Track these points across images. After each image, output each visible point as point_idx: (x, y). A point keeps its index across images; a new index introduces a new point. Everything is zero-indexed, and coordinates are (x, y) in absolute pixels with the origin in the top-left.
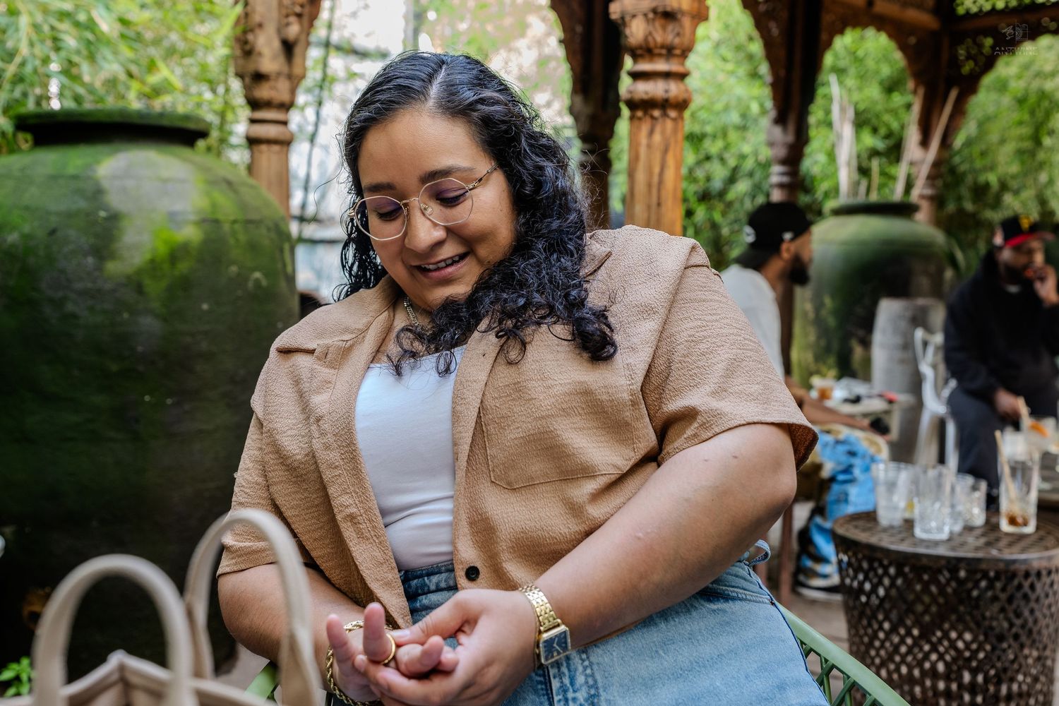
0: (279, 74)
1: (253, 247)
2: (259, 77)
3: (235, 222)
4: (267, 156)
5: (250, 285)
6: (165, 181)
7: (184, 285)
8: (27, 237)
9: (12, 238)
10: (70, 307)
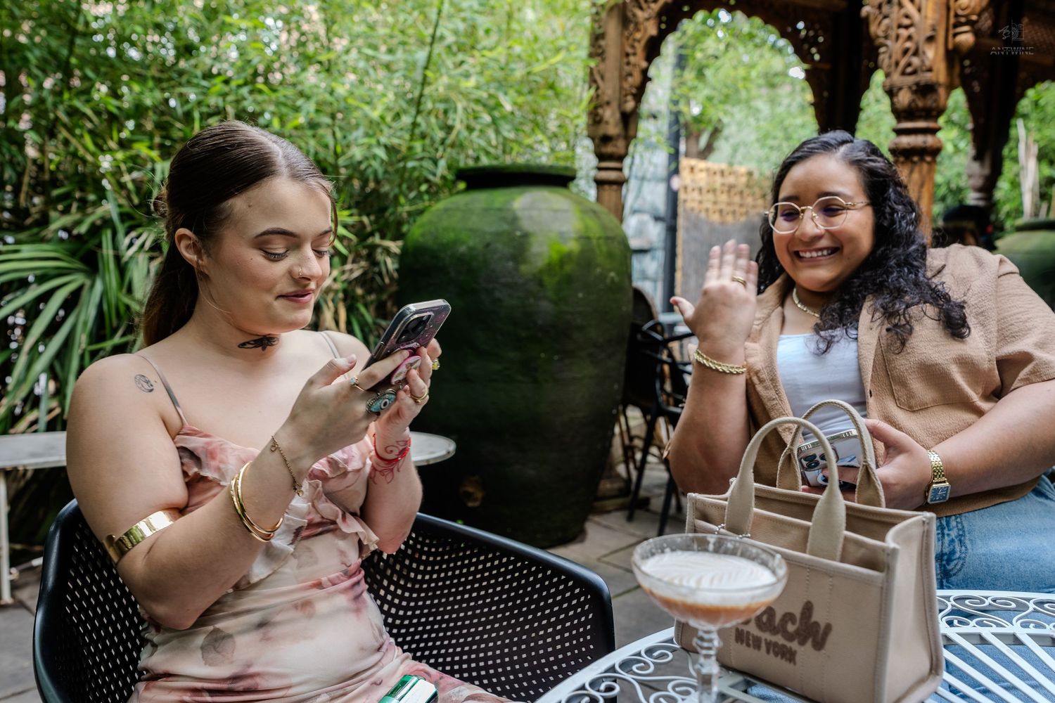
0: (618, 136)
1: (610, 255)
2: (606, 139)
3: (599, 238)
4: (609, 192)
5: (608, 281)
6: (556, 211)
7: (569, 280)
8: (471, 249)
9: (463, 249)
10: (498, 294)
